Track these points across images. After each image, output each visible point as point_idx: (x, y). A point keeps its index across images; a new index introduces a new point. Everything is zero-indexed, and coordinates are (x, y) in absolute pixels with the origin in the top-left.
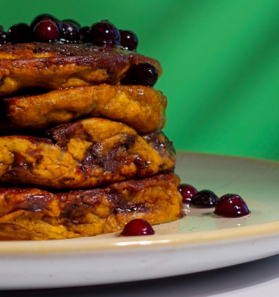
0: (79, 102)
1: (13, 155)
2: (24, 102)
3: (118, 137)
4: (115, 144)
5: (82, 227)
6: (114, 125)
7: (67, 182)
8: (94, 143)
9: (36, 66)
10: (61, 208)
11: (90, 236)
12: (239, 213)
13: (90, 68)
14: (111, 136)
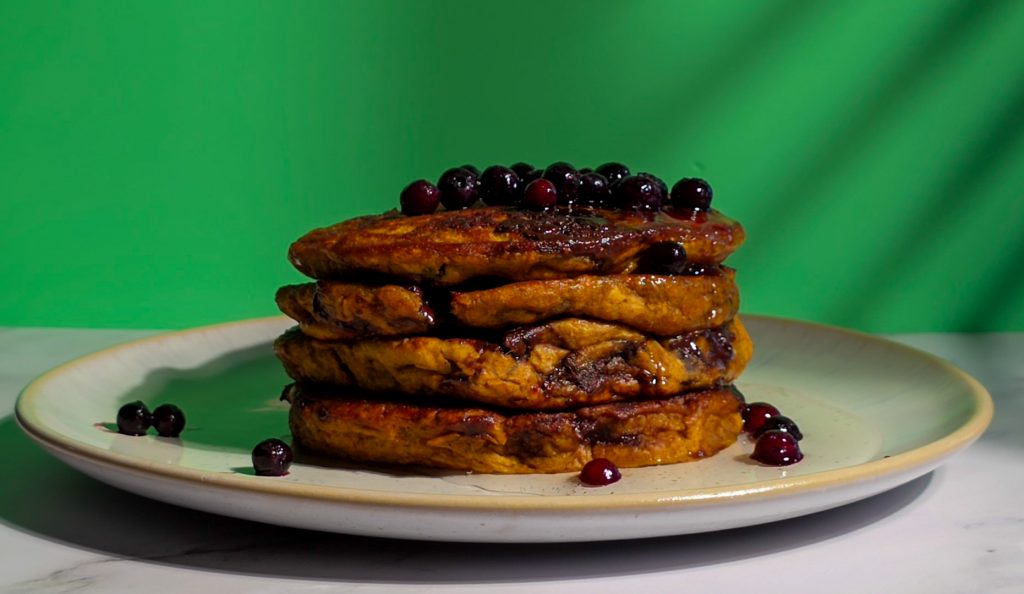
0: (538, 301)
1: (449, 364)
2: (466, 299)
3: (610, 344)
4: (604, 353)
5: (537, 461)
6: (606, 328)
7: (519, 403)
8: (573, 351)
9: (485, 253)
10: (508, 435)
11: (547, 473)
12: (786, 459)
13: (560, 256)
14: (599, 342)
